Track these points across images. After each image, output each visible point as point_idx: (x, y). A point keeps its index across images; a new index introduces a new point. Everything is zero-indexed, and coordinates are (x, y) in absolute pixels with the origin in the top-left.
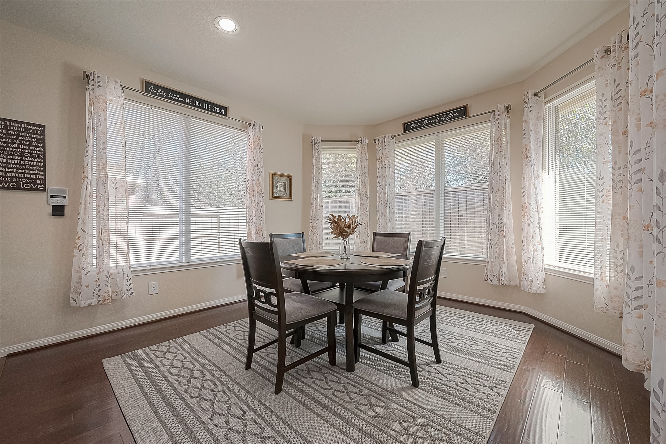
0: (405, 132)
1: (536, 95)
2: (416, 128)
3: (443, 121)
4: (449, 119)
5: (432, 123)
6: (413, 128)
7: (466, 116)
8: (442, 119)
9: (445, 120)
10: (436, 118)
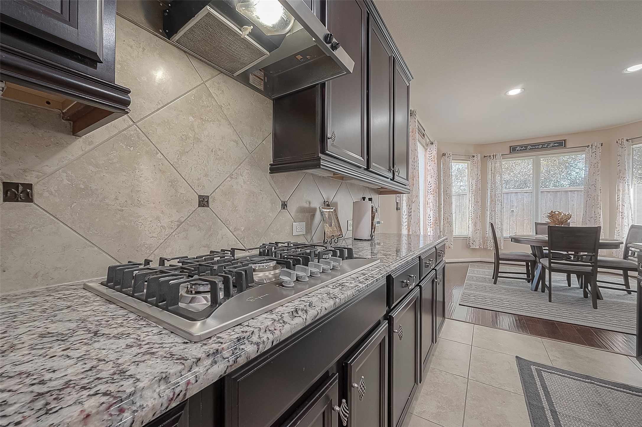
0: (511, 152)
1: (627, 140)
2: (520, 150)
3: (544, 147)
4: (550, 147)
5: (535, 148)
6: (518, 150)
7: (565, 146)
8: (544, 146)
9: (547, 147)
10: (539, 145)
